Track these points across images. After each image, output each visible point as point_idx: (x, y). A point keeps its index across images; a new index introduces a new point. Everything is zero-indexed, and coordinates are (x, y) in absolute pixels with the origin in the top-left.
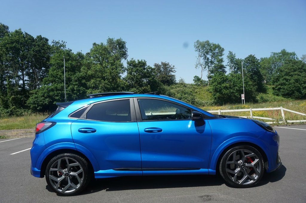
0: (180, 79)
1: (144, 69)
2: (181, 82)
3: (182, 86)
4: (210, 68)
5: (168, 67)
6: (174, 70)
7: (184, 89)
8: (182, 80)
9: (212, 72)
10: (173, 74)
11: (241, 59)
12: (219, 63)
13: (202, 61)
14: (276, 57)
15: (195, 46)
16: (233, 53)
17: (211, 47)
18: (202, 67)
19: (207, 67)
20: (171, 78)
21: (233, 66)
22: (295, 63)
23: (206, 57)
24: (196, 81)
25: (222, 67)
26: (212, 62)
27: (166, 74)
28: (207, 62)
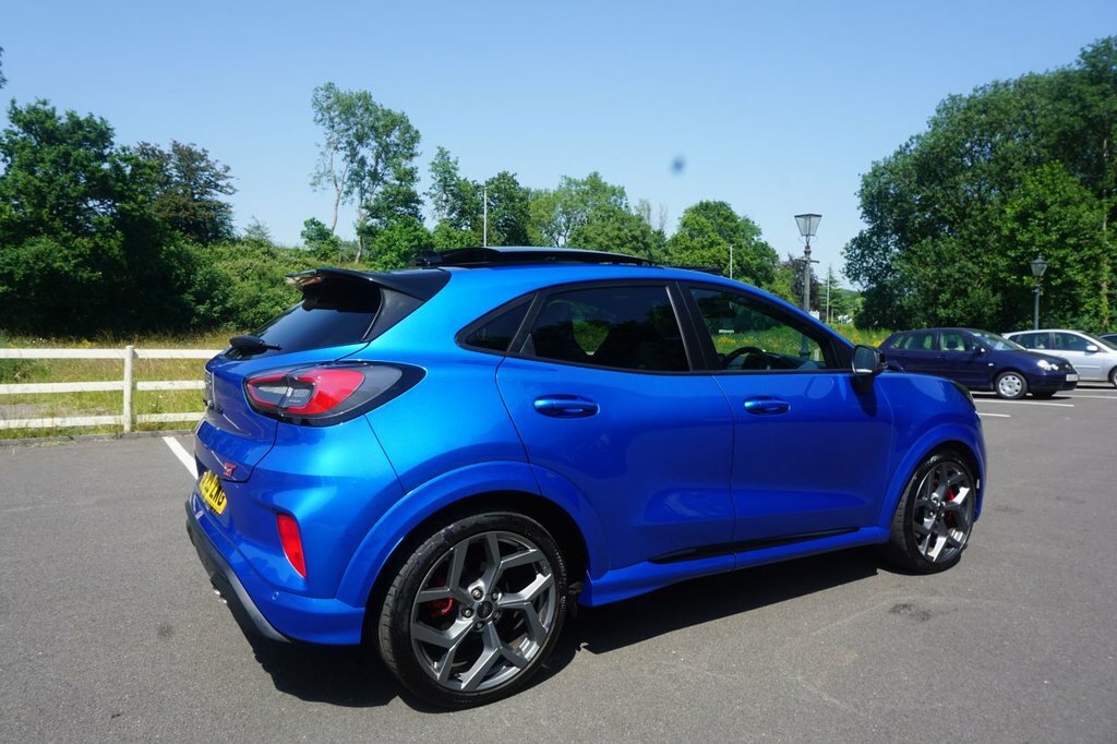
0: (253, 223)
1: (102, 158)
2: (253, 236)
3: (257, 252)
4: (368, 195)
5: (204, 170)
6: (228, 186)
7: (268, 264)
8: (258, 228)
9: (375, 212)
10: (221, 198)
11: (473, 182)
12: (401, 185)
13: (340, 165)
14: (574, 193)
15: (316, 103)
16: (450, 155)
17: (378, 119)
18: (340, 187)
19: (357, 190)
20: (213, 213)
21: (446, 201)
22: (625, 219)
23: (354, 153)
24: (311, 239)
25: (410, 199)
26: (375, 177)
27: (193, 194)
28: (357, 174)
